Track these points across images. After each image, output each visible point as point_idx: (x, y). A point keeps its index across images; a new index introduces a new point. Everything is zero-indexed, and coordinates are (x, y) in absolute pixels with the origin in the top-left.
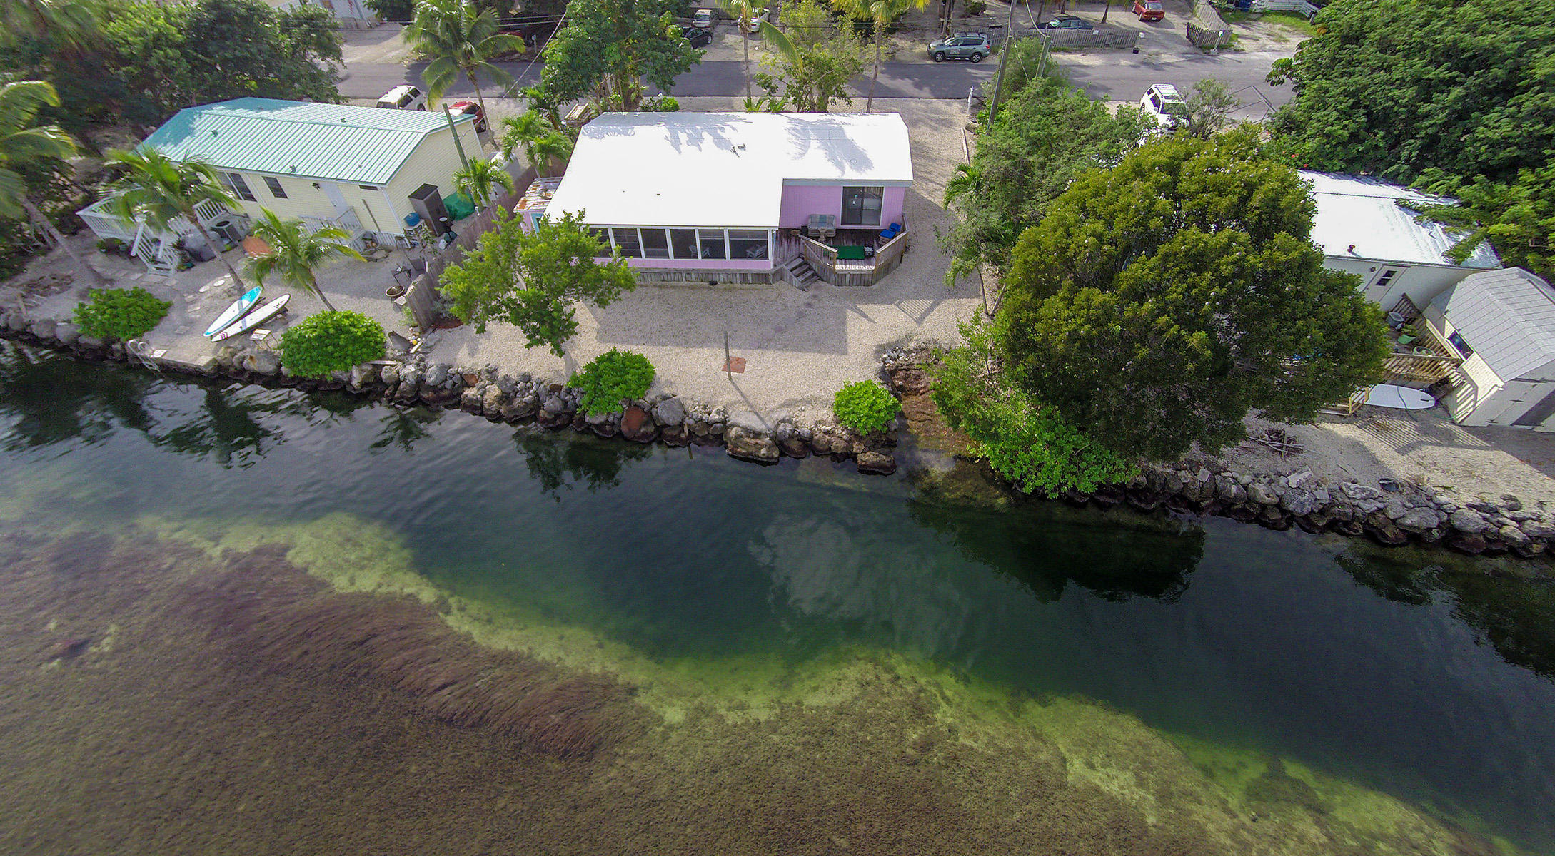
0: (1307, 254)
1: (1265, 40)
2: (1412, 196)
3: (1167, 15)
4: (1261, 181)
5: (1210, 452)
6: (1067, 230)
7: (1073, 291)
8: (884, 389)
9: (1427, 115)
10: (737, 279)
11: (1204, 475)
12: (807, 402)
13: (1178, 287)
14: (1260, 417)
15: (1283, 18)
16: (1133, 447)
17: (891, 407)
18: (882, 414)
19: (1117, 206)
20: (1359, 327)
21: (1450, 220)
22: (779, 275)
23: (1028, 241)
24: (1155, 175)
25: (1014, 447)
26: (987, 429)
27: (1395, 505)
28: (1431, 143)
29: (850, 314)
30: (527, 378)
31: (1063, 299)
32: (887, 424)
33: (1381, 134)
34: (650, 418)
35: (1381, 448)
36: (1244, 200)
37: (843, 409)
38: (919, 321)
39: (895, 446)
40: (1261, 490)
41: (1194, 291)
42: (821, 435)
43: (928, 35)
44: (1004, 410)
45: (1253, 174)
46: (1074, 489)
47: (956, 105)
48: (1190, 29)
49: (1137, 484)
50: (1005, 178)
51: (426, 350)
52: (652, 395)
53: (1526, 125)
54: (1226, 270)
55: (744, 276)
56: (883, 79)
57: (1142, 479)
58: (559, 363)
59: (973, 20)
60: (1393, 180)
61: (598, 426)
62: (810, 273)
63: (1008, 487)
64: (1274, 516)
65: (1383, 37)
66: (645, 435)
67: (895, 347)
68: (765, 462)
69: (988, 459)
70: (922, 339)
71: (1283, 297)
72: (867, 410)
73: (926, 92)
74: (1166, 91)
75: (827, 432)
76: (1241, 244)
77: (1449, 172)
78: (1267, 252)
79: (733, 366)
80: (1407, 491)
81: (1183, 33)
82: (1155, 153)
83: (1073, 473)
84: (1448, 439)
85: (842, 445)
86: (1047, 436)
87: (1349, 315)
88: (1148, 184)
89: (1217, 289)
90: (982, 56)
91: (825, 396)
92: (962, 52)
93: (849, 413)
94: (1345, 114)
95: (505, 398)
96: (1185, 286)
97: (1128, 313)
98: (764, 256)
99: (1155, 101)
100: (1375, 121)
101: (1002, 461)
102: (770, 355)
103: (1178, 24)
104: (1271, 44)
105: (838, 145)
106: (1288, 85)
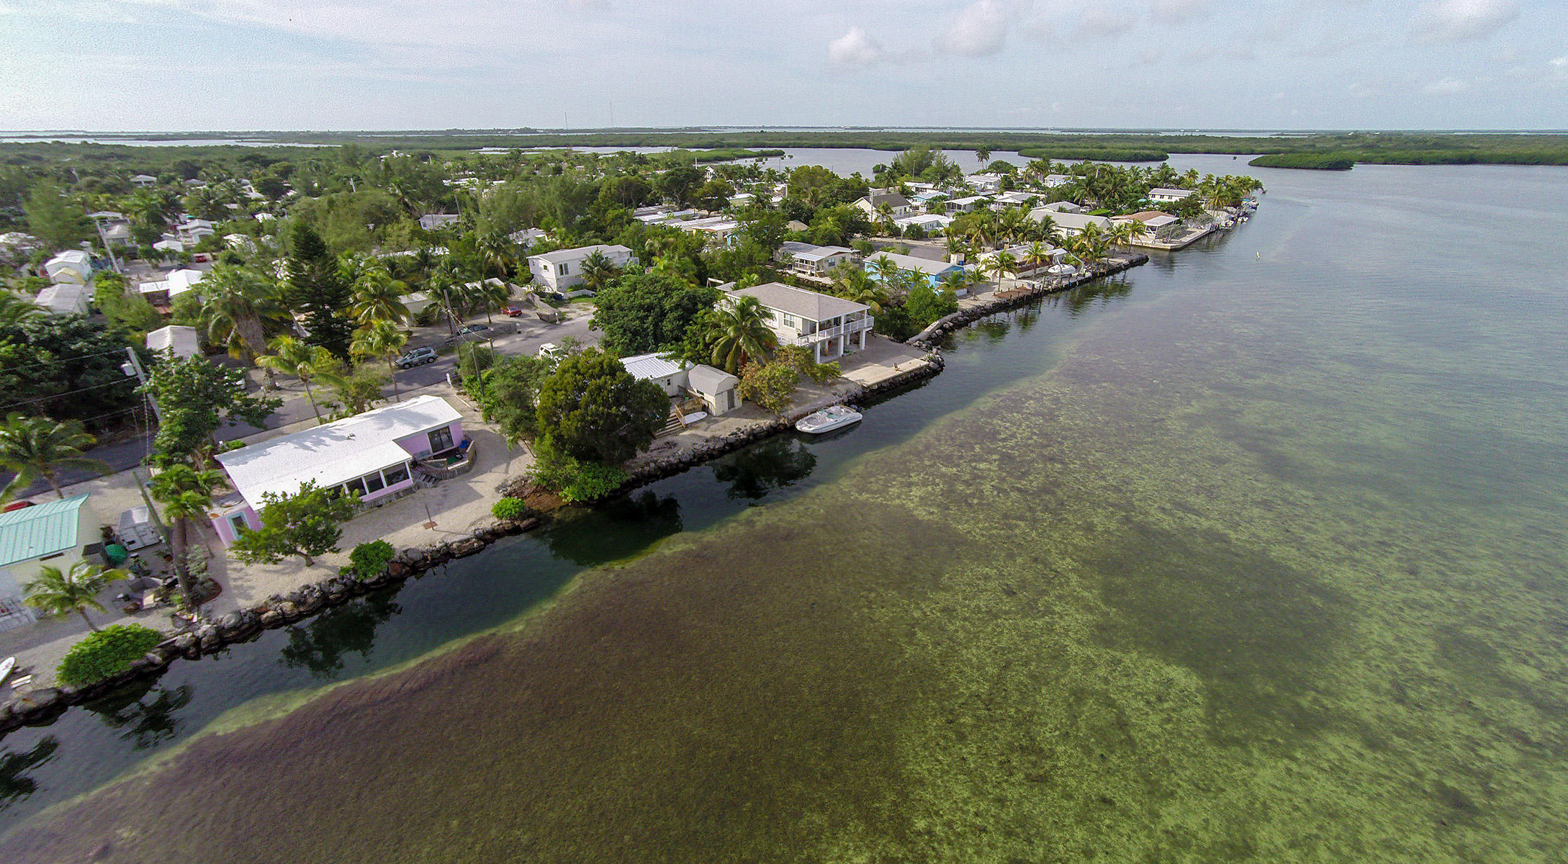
0: (629, 378)
1: (578, 311)
2: (661, 354)
3: (523, 311)
4: (604, 362)
9: (648, 328)
10: (394, 498)
11: (652, 465)
12: (481, 519)
13: (599, 398)
15: (580, 300)
18: (518, 507)
19: (564, 384)
21: (675, 357)
22: (418, 486)
24: (570, 371)
27: (711, 445)
28: (655, 336)
29: (470, 484)
30: (307, 587)
31: (565, 420)
32: (523, 509)
33: (638, 338)
34: (405, 564)
35: (699, 432)
36: (602, 367)
37: (500, 513)
38: (507, 472)
39: (532, 515)
40: (672, 459)
42: (497, 527)
45: (600, 360)
46: (612, 490)
47: (442, 385)
48: (540, 315)
51: (207, 614)
52: (397, 554)
53: (674, 323)
55: (397, 494)
60: (653, 351)
61: (373, 583)
62: (434, 478)
63: (588, 503)
64: (682, 466)
65: (619, 307)
66: (407, 572)
67: (504, 485)
68: (478, 551)
69: (574, 499)
70: (513, 478)
72: (511, 507)
73: (416, 385)
74: (549, 346)
75: (499, 525)
79: (432, 524)
80: (712, 440)
81: (538, 318)
83: (608, 483)
84: (716, 422)
85: (510, 526)
86: (591, 475)
90: (434, 359)
91: (488, 511)
92: (420, 360)
93: (503, 514)
94: (623, 335)
95: (299, 603)
97: (589, 413)
98: (406, 477)
99: (546, 351)
100: (635, 333)
101: (580, 495)
102: (445, 514)
103: (533, 315)
104: (583, 313)
105: (408, 417)
106: (599, 330)
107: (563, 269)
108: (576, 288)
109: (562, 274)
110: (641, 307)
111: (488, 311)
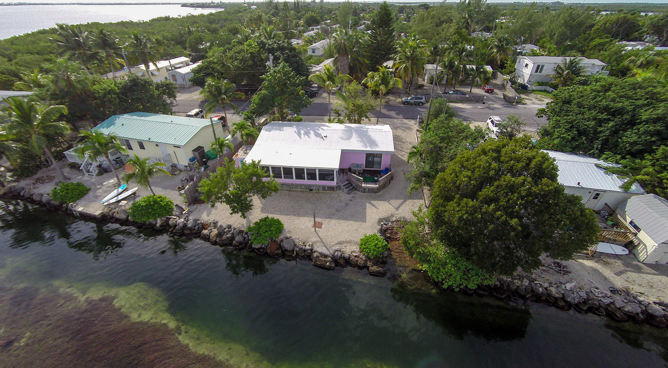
0: (557, 187)
1: (534, 100)
2: (601, 162)
3: (495, 90)
4: (534, 157)
5: (527, 272)
6: (456, 175)
7: (460, 199)
8: (381, 238)
9: (601, 132)
10: (321, 189)
11: (526, 282)
12: (348, 242)
13: (504, 199)
14: (547, 256)
15: (541, 93)
16: (492, 268)
17: (384, 246)
18: (380, 249)
19: (476, 166)
20: (584, 218)
21: (620, 173)
22: (338, 187)
23: (440, 178)
24: (490, 154)
25: (438, 266)
26: (425, 258)
27: (619, 301)
28: (605, 143)
29: (368, 205)
30: (229, 227)
31: (456, 203)
32: (382, 254)
33: (584, 138)
34: (280, 247)
35: (607, 272)
36: (528, 165)
37: (363, 246)
38: (397, 209)
39: (386, 264)
40: (553, 290)
41: (511, 202)
42: (353, 257)
43: (402, 95)
44: (432, 250)
45: (530, 154)
46: (466, 287)
47: (413, 122)
48: (505, 96)
49: (495, 285)
50: (431, 152)
51: (190, 212)
52: (281, 237)
53: (643, 137)
54: (524, 193)
55: (324, 188)
56: (384, 111)
57: (498, 283)
58: (244, 221)
59: (419, 91)
60: (592, 156)
61: (257, 249)
62: (352, 187)
63: (437, 284)
64: (562, 304)
65: (579, 103)
66: (277, 254)
67: (387, 219)
68: (329, 269)
69: (427, 271)
70: (398, 216)
71: (550, 205)
72: (373, 247)
73: (401, 116)
74: (496, 118)
75: (356, 256)
76: (528, 182)
77: (616, 153)
78: (540, 186)
79: (317, 225)
80: (623, 294)
81: (502, 97)
82: (490, 145)
83: (466, 279)
84: (638, 269)
85: (362, 262)
86: (453, 262)
87: (579, 213)
88: (487, 157)
89: (520, 201)
90: (423, 104)
91: (355, 240)
92: (415, 102)
93: (366, 248)
94: (568, 130)
95: (219, 235)
96: (507, 199)
97: (484, 210)
98: (333, 180)
99: (492, 122)
100: (581, 133)
101: (433, 272)
102: (333, 221)
103: (500, 94)
104: (537, 102)
105: (364, 136)
106: (545, 118)
107: (539, 68)
108: (541, 84)
109: (536, 71)
110: (606, 109)
111: (472, 84)
